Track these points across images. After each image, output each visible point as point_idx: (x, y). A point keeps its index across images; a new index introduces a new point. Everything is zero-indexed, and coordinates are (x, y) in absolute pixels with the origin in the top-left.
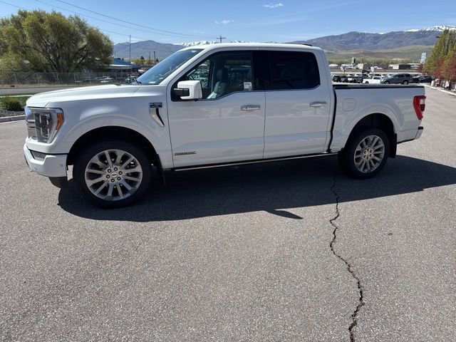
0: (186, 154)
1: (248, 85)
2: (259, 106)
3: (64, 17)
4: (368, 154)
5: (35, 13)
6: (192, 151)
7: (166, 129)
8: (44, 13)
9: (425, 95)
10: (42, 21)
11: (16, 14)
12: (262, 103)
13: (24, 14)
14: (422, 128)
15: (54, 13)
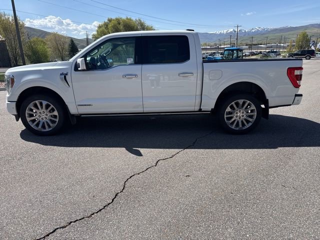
0: (85, 105)
1: (130, 61)
2: (136, 75)
3: (132, 20)
4: (240, 115)
5: (116, 19)
6: (89, 104)
7: (71, 89)
8: (121, 18)
9: (303, 66)
10: (119, 24)
11: (106, 21)
12: (139, 73)
13: (110, 20)
14: (301, 95)
15: (127, 19)
